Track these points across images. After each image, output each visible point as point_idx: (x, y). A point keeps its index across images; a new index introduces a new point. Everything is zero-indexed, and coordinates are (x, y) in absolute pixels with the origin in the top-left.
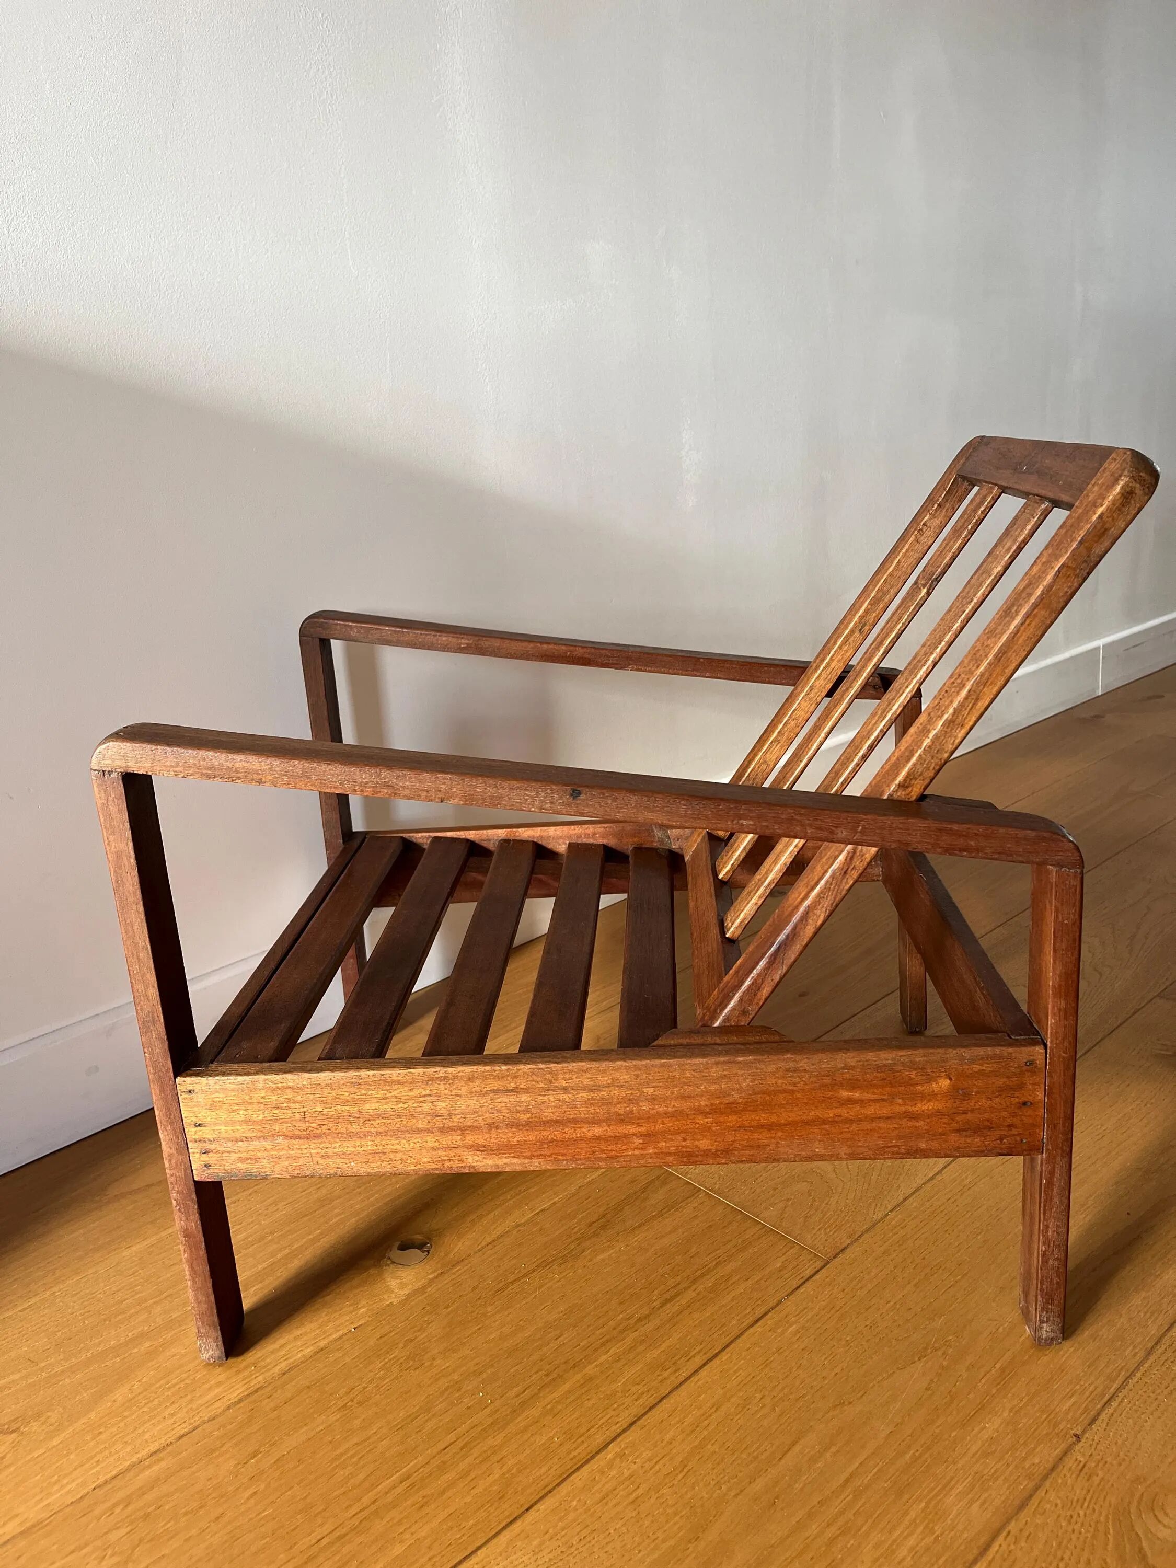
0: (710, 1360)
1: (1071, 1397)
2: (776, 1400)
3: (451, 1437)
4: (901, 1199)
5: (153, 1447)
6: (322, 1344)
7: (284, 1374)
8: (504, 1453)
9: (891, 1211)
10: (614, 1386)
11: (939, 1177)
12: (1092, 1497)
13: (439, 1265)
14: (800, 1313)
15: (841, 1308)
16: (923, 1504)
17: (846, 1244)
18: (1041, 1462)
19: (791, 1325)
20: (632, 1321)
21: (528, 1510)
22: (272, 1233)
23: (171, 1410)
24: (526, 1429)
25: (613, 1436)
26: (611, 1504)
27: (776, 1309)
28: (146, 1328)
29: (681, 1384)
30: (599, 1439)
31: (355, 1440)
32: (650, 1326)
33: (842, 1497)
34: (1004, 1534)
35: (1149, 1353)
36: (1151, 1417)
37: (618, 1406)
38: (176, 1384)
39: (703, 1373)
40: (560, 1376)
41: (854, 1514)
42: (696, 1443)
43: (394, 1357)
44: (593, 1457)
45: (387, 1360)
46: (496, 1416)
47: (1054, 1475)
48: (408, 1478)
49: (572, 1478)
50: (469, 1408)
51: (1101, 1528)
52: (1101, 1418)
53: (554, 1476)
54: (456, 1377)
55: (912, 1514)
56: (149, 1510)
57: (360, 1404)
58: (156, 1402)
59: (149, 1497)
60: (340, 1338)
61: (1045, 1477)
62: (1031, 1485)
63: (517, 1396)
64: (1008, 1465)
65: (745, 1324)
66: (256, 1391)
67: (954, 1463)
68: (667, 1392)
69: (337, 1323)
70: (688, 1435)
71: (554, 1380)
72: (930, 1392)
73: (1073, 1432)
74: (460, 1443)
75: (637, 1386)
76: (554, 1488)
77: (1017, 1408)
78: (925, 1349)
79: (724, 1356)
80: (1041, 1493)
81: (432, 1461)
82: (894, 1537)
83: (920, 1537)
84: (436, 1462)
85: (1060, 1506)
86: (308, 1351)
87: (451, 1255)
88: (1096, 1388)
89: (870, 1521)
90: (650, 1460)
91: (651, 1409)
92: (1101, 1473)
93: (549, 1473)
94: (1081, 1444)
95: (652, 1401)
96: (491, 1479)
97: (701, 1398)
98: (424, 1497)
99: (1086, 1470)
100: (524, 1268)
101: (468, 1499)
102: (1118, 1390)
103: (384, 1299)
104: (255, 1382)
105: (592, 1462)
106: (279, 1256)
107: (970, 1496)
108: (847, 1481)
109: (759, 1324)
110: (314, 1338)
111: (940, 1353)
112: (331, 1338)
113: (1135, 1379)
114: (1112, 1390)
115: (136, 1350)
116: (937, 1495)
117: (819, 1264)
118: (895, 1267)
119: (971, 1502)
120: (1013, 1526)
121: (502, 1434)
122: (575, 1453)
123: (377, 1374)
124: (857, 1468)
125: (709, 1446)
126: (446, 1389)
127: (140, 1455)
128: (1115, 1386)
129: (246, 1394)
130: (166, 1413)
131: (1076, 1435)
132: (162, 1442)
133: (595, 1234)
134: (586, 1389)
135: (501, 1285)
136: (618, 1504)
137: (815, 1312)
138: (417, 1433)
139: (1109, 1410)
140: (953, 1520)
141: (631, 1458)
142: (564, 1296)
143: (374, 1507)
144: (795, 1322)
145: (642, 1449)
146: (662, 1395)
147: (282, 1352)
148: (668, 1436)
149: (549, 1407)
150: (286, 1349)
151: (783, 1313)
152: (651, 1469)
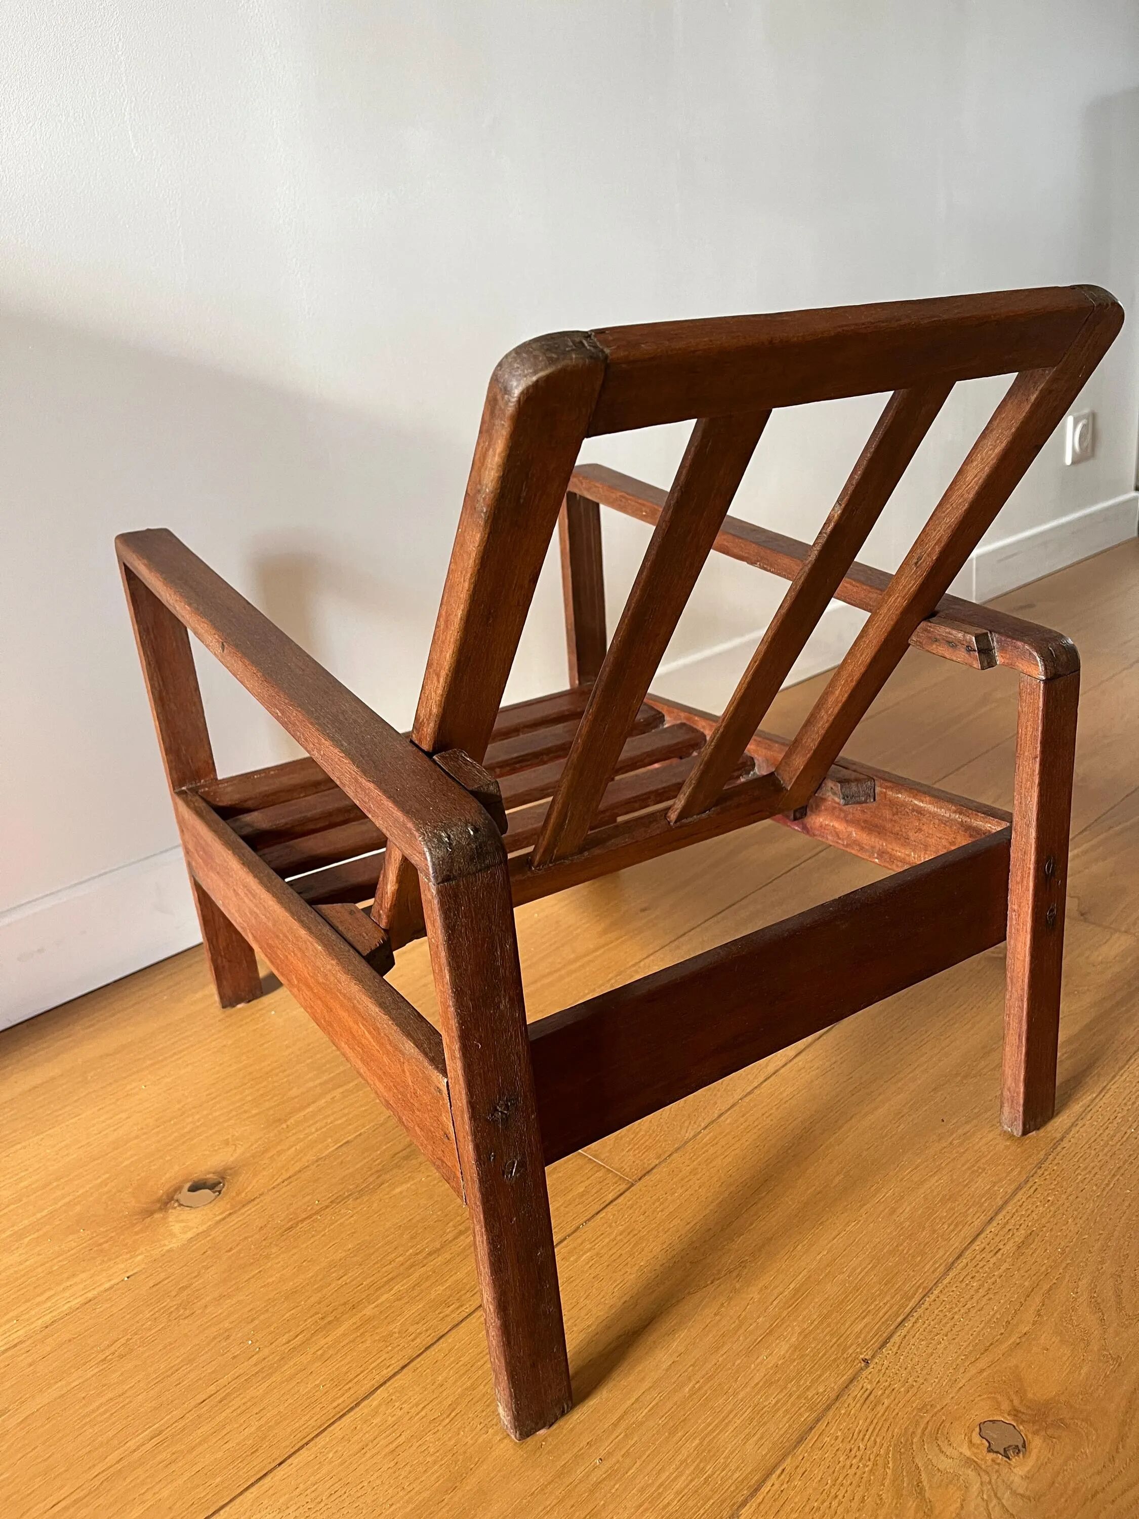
1: (863, 1318)
3: (213, 1388)
4: (716, 1115)
6: (92, 1294)
7: (47, 1327)
8: (265, 1404)
9: (705, 1128)
10: (391, 1327)
11: (757, 1092)
12: (875, 1428)
13: (228, 1206)
14: (597, 1238)
15: (640, 1231)
16: (697, 1442)
17: (653, 1165)
18: (825, 1391)
19: (586, 1253)
20: (420, 1257)
21: (280, 1464)
22: (57, 1179)
24: (291, 1378)
25: (382, 1381)
26: (368, 1455)
30: (367, 1386)
31: (110, 1395)
32: (440, 1260)
33: (613, 1437)
34: (778, 1472)
35: (950, 1268)
36: (945, 1338)
37: (393, 1348)
40: (336, 1319)
41: (623, 1456)
42: (469, 1384)
43: (164, 1307)
44: (357, 1405)
45: (157, 1309)
46: (263, 1364)
47: (837, 1404)
48: (159, 1435)
49: (332, 1428)
50: (234, 1357)
51: (880, 1461)
52: (892, 1340)
53: (313, 1427)
54: (226, 1325)
55: (684, 1452)
57: (121, 1357)
60: (111, 1287)
61: (829, 1408)
62: (813, 1417)
63: (288, 1343)
64: (791, 1396)
67: (735, 1394)
68: (446, 1330)
69: (110, 1272)
70: (461, 1376)
71: (330, 1323)
72: (719, 1320)
73: (862, 1356)
74: (220, 1395)
75: (416, 1326)
76: (313, 1439)
77: (807, 1331)
78: (720, 1271)
80: (822, 1425)
81: (188, 1415)
82: (660, 1481)
83: (690, 1478)
84: (190, 1417)
85: (840, 1439)
86: (75, 1303)
87: (243, 1195)
89: (639, 1463)
90: (417, 1405)
91: (427, 1349)
92: (887, 1402)
93: (309, 1423)
94: (870, 1369)
95: (430, 1340)
96: (245, 1433)
98: (172, 1455)
99: (872, 1397)
100: (317, 1205)
101: (219, 1455)
102: (913, 1309)
103: (165, 1245)
104: (14, 1336)
105: (357, 1409)
106: (60, 1204)
107: (747, 1431)
108: (621, 1418)
110: (85, 1288)
111: (735, 1277)
112: (102, 1288)
113: (933, 1297)
114: (908, 1309)
116: (713, 1431)
117: (623, 1187)
118: (700, 1187)
119: (747, 1439)
120: (788, 1463)
121: (266, 1384)
122: (340, 1401)
123: (144, 1324)
124: (632, 1404)
125: (481, 1387)
126: (214, 1338)
128: (911, 1304)
129: (3, 1348)
131: (865, 1360)
133: (398, 1166)
134: (361, 1331)
135: (290, 1224)
136: (376, 1454)
137: (612, 1237)
138: (176, 1385)
139: (903, 1331)
140: (727, 1458)
141: (397, 1404)
142: (354, 1233)
143: (119, 1466)
144: (590, 1250)
145: (411, 1394)
146: (441, 1334)
147: (49, 1304)
148: (440, 1378)
149: (319, 1353)
150: (53, 1301)
151: (579, 1241)
152: (418, 1414)
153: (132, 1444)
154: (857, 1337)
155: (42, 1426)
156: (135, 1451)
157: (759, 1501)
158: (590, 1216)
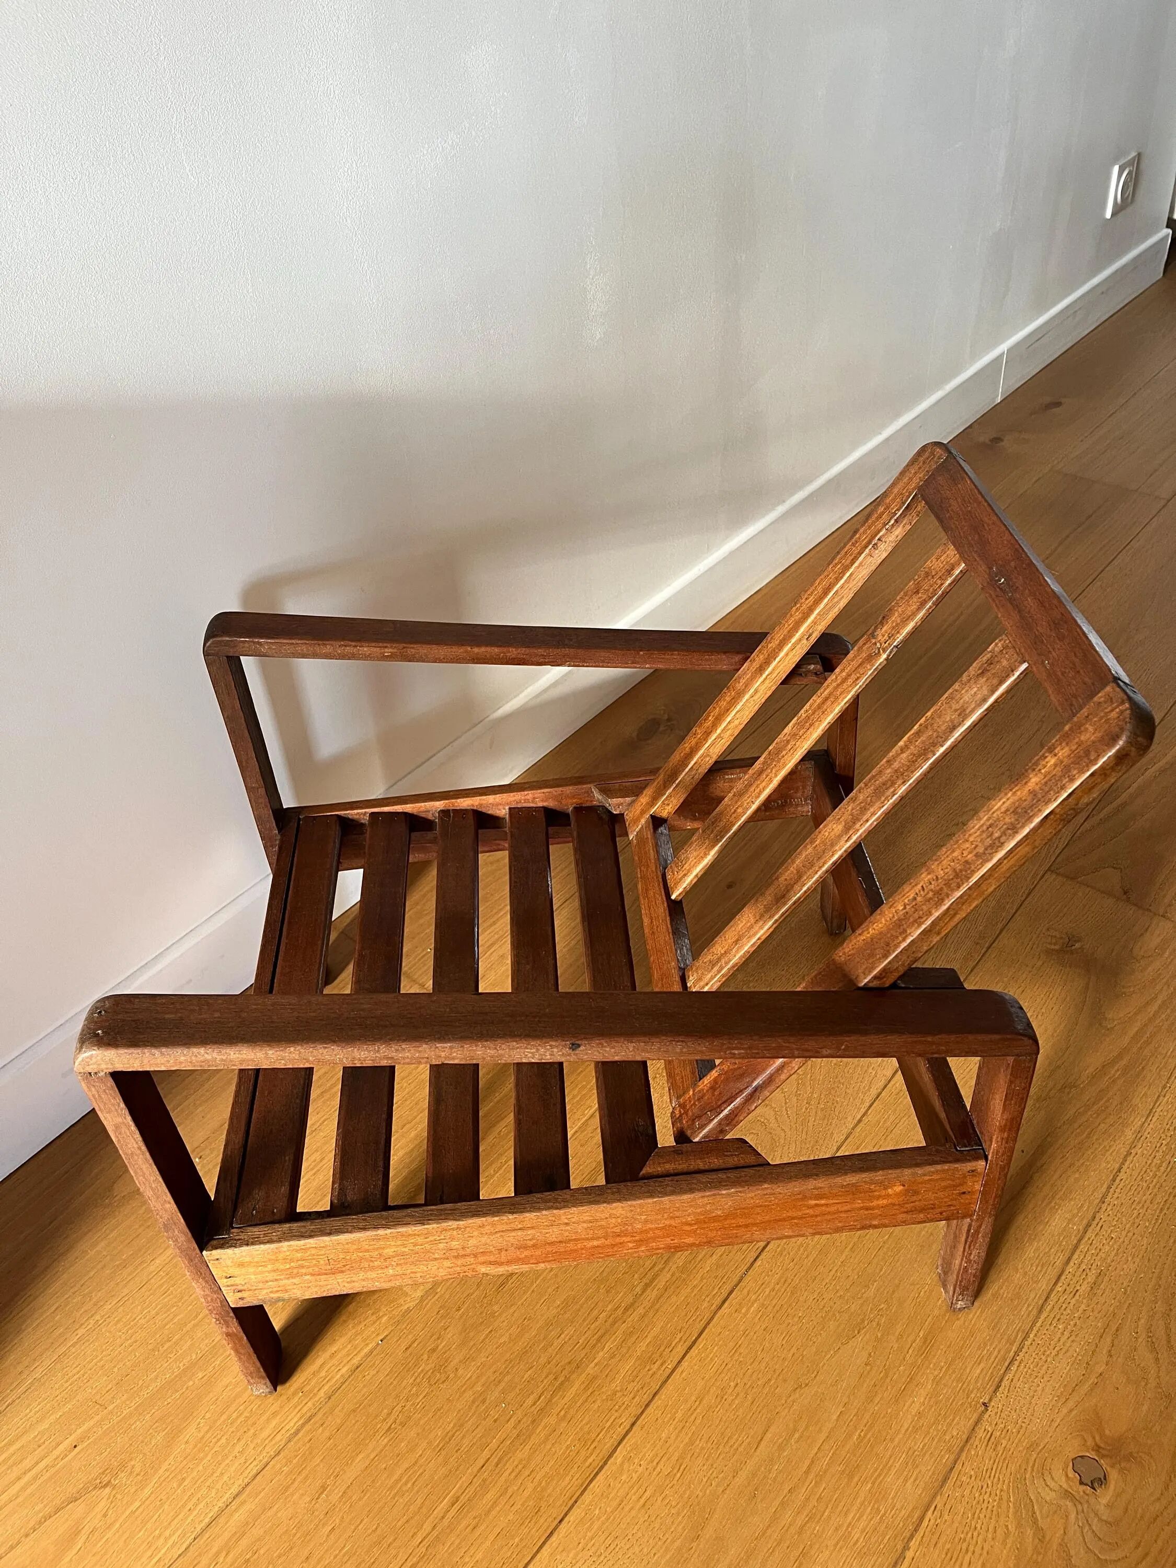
0: (690, 1348)
1: (979, 1364)
2: (747, 1386)
3: (486, 1453)
5: (234, 1490)
6: (356, 1361)
7: (330, 1397)
8: (532, 1465)
11: (865, 1119)
12: (997, 1467)
14: (759, 1289)
15: (792, 1280)
16: (869, 1485)
18: (958, 1434)
19: (753, 1303)
20: (620, 1311)
21: (561, 1521)
23: (238, 1448)
24: (547, 1438)
25: (619, 1438)
27: (738, 1287)
28: (194, 1357)
29: (669, 1377)
30: (609, 1444)
31: (406, 1465)
32: (635, 1316)
33: (807, 1484)
34: (933, 1508)
35: (1040, 1311)
36: (1042, 1381)
37: (620, 1407)
38: (238, 1417)
39: (685, 1364)
40: (567, 1379)
42: (687, 1440)
43: (422, 1371)
44: (605, 1463)
45: (416, 1374)
46: (519, 1428)
47: (968, 1446)
48: (457, 1501)
49: (592, 1485)
50: (495, 1421)
51: (1005, 1497)
52: (1003, 1384)
53: (577, 1486)
54: (478, 1388)
56: (248, 1557)
57: (403, 1424)
58: (223, 1440)
59: (244, 1542)
60: (371, 1352)
61: (962, 1450)
62: (952, 1457)
63: (534, 1404)
64: (933, 1439)
65: (714, 1306)
66: (309, 1419)
67: (892, 1440)
68: (658, 1387)
70: (680, 1432)
71: (562, 1384)
72: (868, 1368)
73: (983, 1402)
74: (494, 1460)
75: (632, 1384)
76: (578, 1498)
77: (938, 1378)
78: (863, 1321)
79: (701, 1344)
80: (958, 1466)
81: (475, 1480)
82: (848, 1521)
83: (869, 1518)
84: (477, 1482)
85: (973, 1478)
86: (345, 1369)
88: (999, 1351)
89: (830, 1506)
90: (652, 1459)
91: (647, 1405)
92: (1004, 1442)
93: (572, 1481)
94: (988, 1413)
95: (646, 1398)
96: (526, 1493)
97: (686, 1391)
98: (475, 1518)
99: (992, 1440)
101: (511, 1517)
102: (1017, 1353)
103: (402, 1305)
104: (305, 1409)
105: (606, 1467)
108: (809, 1467)
109: (726, 1305)
110: (348, 1355)
111: (874, 1324)
112: (362, 1354)
113: (1030, 1340)
114: (1012, 1354)
115: (191, 1383)
116: (879, 1475)
120: (938, 1500)
121: (528, 1447)
122: (590, 1460)
123: (411, 1390)
124: (816, 1454)
125: (698, 1442)
126: (473, 1402)
127: (224, 1499)
128: (1014, 1349)
129: (300, 1423)
130: (236, 1452)
131: (984, 1404)
132: (240, 1482)
134: (590, 1390)
136: (632, 1508)
137: (771, 1287)
138: (457, 1451)
139: (1009, 1376)
140: (893, 1498)
141: (636, 1461)
142: (558, 1288)
143: (435, 1533)
144: (755, 1301)
145: (645, 1450)
146: (654, 1391)
147: (323, 1374)
148: (663, 1435)
149: (563, 1413)
150: (326, 1369)
151: (745, 1291)
152: (654, 1470)
153: (439, 1511)
154: (976, 1382)
155: (360, 1499)
156: (443, 1517)
157: (922, 1535)
158: (748, 1265)
